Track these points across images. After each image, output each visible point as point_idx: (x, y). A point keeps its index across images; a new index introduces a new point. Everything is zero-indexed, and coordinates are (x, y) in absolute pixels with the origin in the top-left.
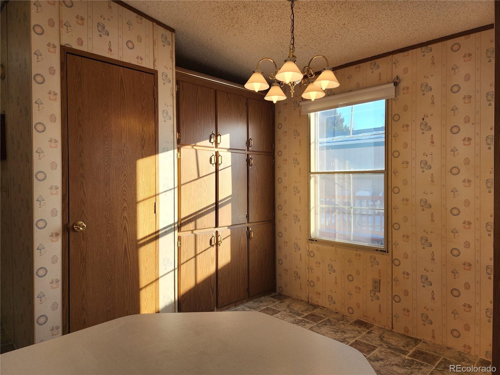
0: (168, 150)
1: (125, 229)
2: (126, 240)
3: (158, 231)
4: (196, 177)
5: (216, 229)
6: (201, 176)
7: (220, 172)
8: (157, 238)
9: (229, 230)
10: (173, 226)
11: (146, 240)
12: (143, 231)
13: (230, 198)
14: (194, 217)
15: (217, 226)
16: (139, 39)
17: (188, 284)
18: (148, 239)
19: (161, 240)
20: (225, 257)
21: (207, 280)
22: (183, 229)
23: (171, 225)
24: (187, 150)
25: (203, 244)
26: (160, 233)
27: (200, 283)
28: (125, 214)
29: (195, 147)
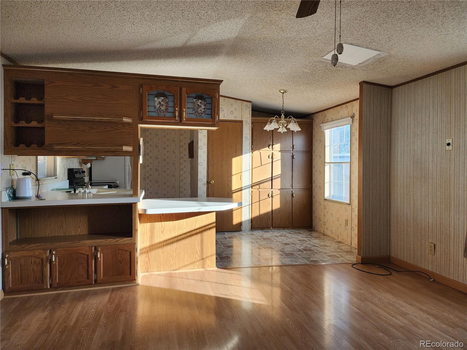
0: (247, 153)
1: (228, 185)
2: (228, 189)
3: (242, 188)
4: (260, 165)
5: (272, 190)
6: (262, 165)
7: (273, 163)
8: (241, 190)
9: (279, 191)
10: (249, 186)
11: (237, 190)
12: (235, 187)
13: (280, 175)
14: (259, 183)
15: (272, 189)
16: (236, 109)
17: (256, 214)
18: (238, 190)
19: (243, 191)
20: (277, 205)
21: (267, 214)
22: (253, 187)
23: (248, 186)
24: (256, 153)
25: (264, 196)
26: (243, 188)
27: (262, 215)
28: (228, 179)
29: (260, 151)
